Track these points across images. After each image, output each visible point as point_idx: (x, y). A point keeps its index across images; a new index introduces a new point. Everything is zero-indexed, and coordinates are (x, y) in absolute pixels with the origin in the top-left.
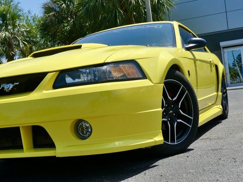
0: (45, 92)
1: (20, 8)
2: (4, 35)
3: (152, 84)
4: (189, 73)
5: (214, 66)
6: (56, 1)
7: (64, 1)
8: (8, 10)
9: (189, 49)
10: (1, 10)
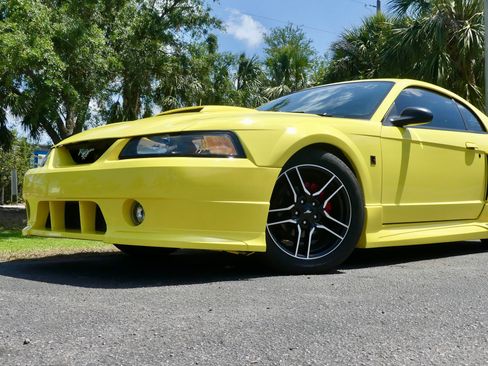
0: (106, 162)
1: (312, 50)
3: (253, 166)
4: (373, 160)
5: (483, 156)
6: (349, 41)
7: (364, 39)
8: (292, 52)
9: (397, 124)
10: (283, 51)
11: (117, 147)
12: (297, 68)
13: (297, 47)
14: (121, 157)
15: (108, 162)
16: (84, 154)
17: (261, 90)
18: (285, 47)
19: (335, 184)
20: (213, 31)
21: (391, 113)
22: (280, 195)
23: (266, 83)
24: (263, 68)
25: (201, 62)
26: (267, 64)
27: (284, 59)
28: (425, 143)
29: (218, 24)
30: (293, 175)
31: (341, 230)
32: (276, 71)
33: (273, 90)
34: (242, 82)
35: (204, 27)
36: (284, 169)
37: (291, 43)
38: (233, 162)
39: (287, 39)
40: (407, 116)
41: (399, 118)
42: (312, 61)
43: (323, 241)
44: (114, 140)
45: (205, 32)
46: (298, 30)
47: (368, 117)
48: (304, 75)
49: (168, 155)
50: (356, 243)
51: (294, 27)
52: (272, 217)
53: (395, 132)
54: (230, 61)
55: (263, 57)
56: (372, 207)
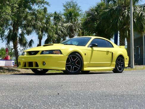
1: (81, 9)
2: (69, 25)
3: (63, 56)
4: (85, 54)
5: (111, 53)
6: (92, 11)
7: (96, 11)
8: (73, 11)
9: (91, 47)
10: (70, 11)
11: (40, 52)
12: (75, 17)
13: (75, 9)
14: (41, 54)
15: (38, 55)
16: (33, 53)
17: (62, 25)
18: (71, 9)
19: (78, 59)
20: (46, 6)
21: (90, 45)
22: (68, 61)
23: (64, 22)
24: (63, 17)
25: (41, 16)
26: (64, 15)
27: (70, 14)
28: (97, 51)
29: (48, 4)
30: (70, 57)
31: (79, 67)
32: (67, 17)
33: (66, 24)
34: (55, 22)
35: (43, 4)
36: (68, 56)
37: (73, 7)
38: (60, 55)
39: (71, 6)
40: (93, 45)
41: (91, 46)
42: (80, 14)
43: (75, 69)
44: (39, 51)
45: (43, 6)
46: (75, 2)
47: (85, 46)
48: (78, 19)
49: (49, 54)
50: (81, 69)
51: (74, 1)
52: (66, 65)
53: (90, 48)
54: (51, 16)
55: (63, 12)
56: (85, 63)
